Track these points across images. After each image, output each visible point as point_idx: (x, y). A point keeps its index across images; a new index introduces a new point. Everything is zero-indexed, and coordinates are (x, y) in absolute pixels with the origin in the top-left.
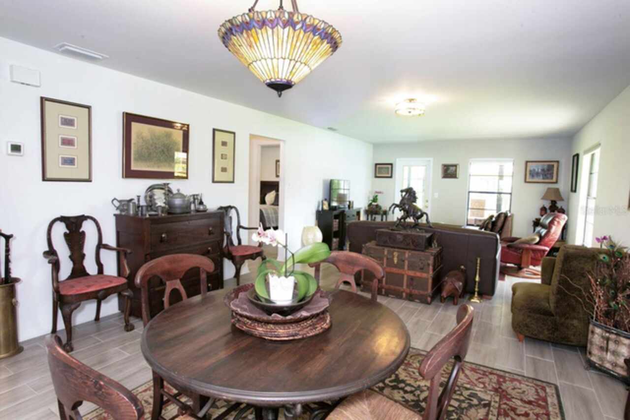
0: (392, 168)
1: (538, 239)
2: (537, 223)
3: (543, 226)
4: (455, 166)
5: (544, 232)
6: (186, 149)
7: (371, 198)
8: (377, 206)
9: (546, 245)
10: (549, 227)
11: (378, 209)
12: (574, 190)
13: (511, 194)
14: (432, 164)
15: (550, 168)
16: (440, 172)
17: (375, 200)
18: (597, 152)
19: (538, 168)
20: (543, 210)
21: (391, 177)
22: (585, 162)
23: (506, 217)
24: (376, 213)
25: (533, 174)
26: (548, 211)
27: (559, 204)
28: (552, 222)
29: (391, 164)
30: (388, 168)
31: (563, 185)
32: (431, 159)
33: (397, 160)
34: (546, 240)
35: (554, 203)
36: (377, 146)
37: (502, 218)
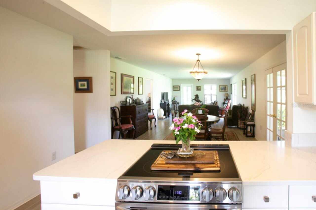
0: (179, 88)
1: (225, 107)
2: (224, 103)
3: (226, 104)
4: (200, 87)
5: (226, 105)
6: (134, 83)
7: (173, 98)
8: (175, 101)
9: (227, 108)
10: (227, 104)
11: (175, 102)
12: (231, 94)
13: (216, 95)
14: (193, 86)
15: (226, 87)
16: (195, 89)
17: (174, 99)
18: (236, 84)
19: (222, 87)
20: (225, 99)
21: (179, 90)
22: (233, 86)
23: (216, 102)
24: (175, 103)
25: (222, 89)
26: (226, 100)
27: (228, 98)
28: (228, 102)
29: (179, 86)
30: (178, 87)
31: (229, 92)
32: (192, 84)
33: (181, 85)
34: (227, 107)
35: (227, 97)
36: (173, 80)
37: (215, 103)
